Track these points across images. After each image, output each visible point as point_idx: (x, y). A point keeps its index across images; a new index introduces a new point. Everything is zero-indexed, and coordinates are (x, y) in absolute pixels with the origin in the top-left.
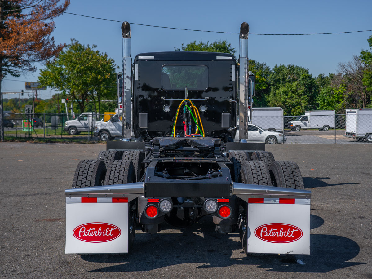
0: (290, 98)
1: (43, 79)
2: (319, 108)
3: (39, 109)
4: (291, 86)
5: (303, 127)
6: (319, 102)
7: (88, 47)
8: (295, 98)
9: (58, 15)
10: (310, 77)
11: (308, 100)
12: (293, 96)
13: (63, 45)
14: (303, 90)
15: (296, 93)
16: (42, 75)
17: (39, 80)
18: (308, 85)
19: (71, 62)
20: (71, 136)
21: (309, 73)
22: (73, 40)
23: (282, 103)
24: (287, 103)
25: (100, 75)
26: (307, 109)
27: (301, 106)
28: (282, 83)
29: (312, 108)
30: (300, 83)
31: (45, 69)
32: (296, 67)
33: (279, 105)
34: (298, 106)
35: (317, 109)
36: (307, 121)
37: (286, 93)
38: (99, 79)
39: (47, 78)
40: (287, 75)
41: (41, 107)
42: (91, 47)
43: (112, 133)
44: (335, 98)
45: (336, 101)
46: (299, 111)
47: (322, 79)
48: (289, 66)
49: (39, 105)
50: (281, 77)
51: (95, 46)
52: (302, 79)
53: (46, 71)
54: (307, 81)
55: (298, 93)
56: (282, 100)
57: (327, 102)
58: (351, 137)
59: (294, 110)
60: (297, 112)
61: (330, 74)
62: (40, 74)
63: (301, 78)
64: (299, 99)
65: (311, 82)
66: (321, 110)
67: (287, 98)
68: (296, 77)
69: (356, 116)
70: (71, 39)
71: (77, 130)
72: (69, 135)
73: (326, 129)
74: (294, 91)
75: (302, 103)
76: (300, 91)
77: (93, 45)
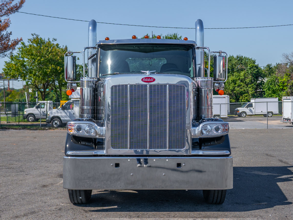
0: (239, 86)
1: (7, 70)
2: (265, 96)
3: (11, 98)
4: (239, 76)
5: (249, 113)
6: (265, 90)
7: (49, 40)
8: (243, 87)
9: (14, 12)
10: (257, 67)
11: (254, 88)
12: (242, 85)
13: (20, 39)
14: (250, 79)
15: (244, 82)
16: (6, 67)
17: (4, 72)
18: (255, 74)
19: (32, 54)
20: (29, 123)
21: (256, 64)
22: (33, 35)
23: (231, 91)
24: (236, 91)
25: (59, 67)
26: (254, 96)
27: (249, 94)
28: (231, 72)
29: (259, 95)
30: (247, 72)
31: (9, 61)
32: (244, 57)
33: (227, 93)
34: (245, 94)
35: (264, 96)
36: (253, 108)
37: (234, 82)
38: (58, 70)
39: (11, 69)
40: (235, 65)
41: (13, 96)
42: (51, 40)
43: (63, 120)
44: (280, 86)
45: (281, 89)
46: (246, 99)
47: (270, 69)
48: (238, 57)
49: (11, 95)
50: (230, 67)
51: (55, 40)
52: (250, 69)
53: (9, 63)
54: (254, 70)
55: (246, 82)
56: (231, 88)
57: (272, 90)
58: (287, 122)
59: (242, 98)
60: (244, 99)
61: (277, 64)
62: (4, 65)
63: (248, 67)
64: (246, 87)
65: (258, 71)
66: (267, 97)
67: (236, 86)
68: (244, 67)
69: (291, 103)
70: (32, 34)
71: (34, 117)
72: (27, 122)
73: (270, 115)
74: (242, 80)
75: (249, 91)
76: (248, 80)
77: (53, 39)
